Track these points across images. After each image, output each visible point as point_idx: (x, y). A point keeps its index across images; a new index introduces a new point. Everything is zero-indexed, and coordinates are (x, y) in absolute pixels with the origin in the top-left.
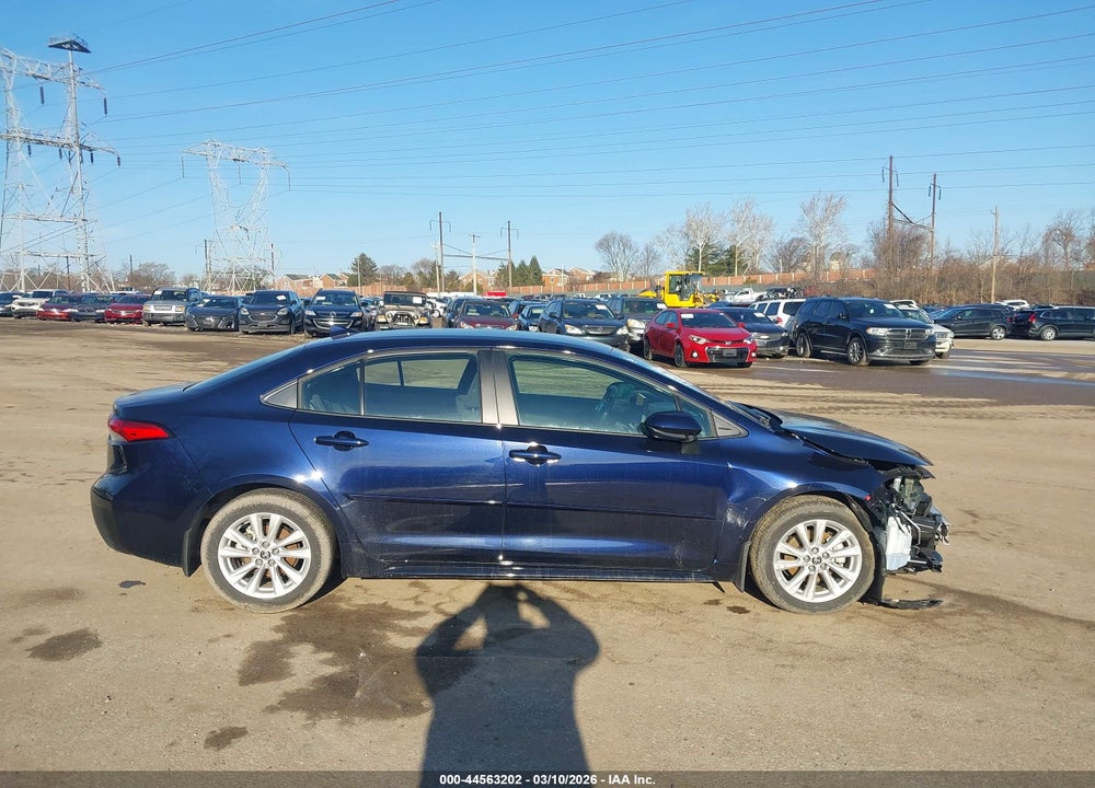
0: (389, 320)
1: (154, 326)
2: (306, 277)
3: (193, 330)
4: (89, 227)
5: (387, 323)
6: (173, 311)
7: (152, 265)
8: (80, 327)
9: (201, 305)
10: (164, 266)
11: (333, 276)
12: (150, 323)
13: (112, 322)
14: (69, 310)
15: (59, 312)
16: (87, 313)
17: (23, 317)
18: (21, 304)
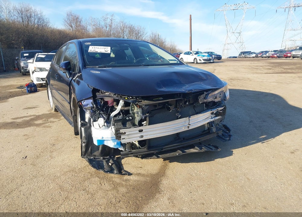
6: (300, 54)
12: (293, 58)
13: (286, 58)
14: (277, 55)
15: (276, 56)
16: (281, 56)
17: (268, 58)
18: (269, 54)
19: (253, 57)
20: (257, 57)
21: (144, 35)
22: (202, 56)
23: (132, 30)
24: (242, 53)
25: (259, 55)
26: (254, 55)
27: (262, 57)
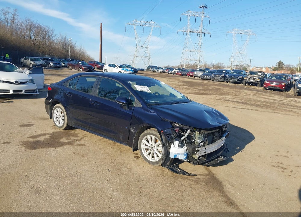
0: (248, 79)
1: (196, 78)
2: (261, 67)
3: (202, 79)
4: (201, 53)
5: (247, 80)
6: (200, 74)
7: (220, 63)
8: (183, 77)
9: (206, 73)
10: (223, 63)
11: (269, 67)
12: (195, 77)
13: (188, 76)
14: (182, 73)
15: (180, 73)
16: (185, 74)
17: (174, 74)
18: (174, 71)
19: (160, 72)
20: (164, 72)
21: (52, 37)
22: (126, 70)
23: (40, 30)
24: (149, 66)
25: (166, 71)
26: (161, 70)
27: (169, 73)
